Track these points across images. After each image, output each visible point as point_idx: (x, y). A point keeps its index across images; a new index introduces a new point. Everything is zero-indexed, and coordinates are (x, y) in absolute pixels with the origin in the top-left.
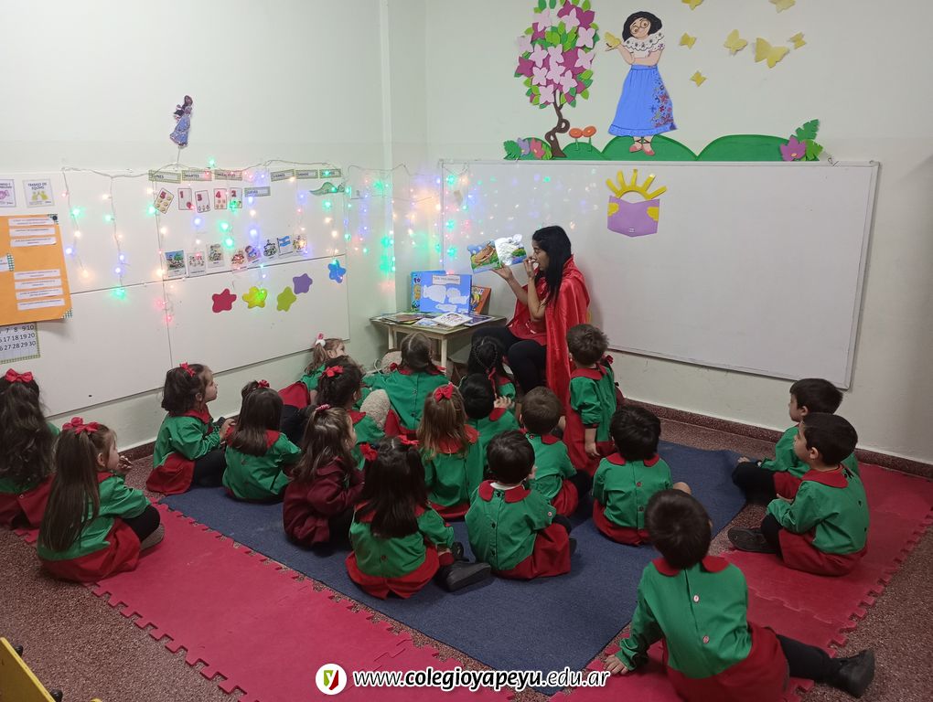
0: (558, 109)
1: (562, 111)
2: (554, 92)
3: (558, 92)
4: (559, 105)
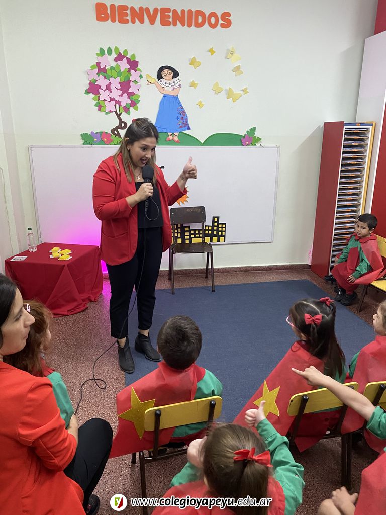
1: (121, 116)
3: (117, 106)
4: (119, 113)
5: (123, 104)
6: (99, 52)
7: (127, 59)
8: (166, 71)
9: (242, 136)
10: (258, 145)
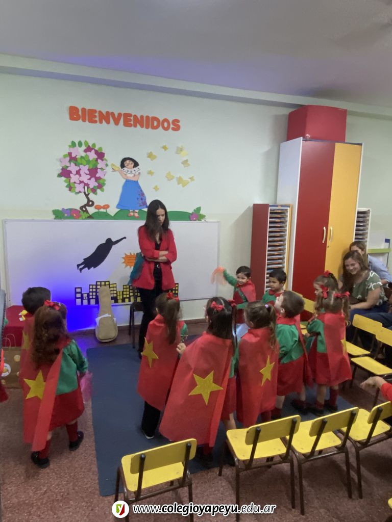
0: (87, 196)
1: (89, 196)
2: (84, 188)
3: (86, 187)
4: (87, 193)
5: (91, 186)
6: (70, 144)
7: (95, 150)
8: (128, 161)
9: (190, 213)
10: (203, 220)
